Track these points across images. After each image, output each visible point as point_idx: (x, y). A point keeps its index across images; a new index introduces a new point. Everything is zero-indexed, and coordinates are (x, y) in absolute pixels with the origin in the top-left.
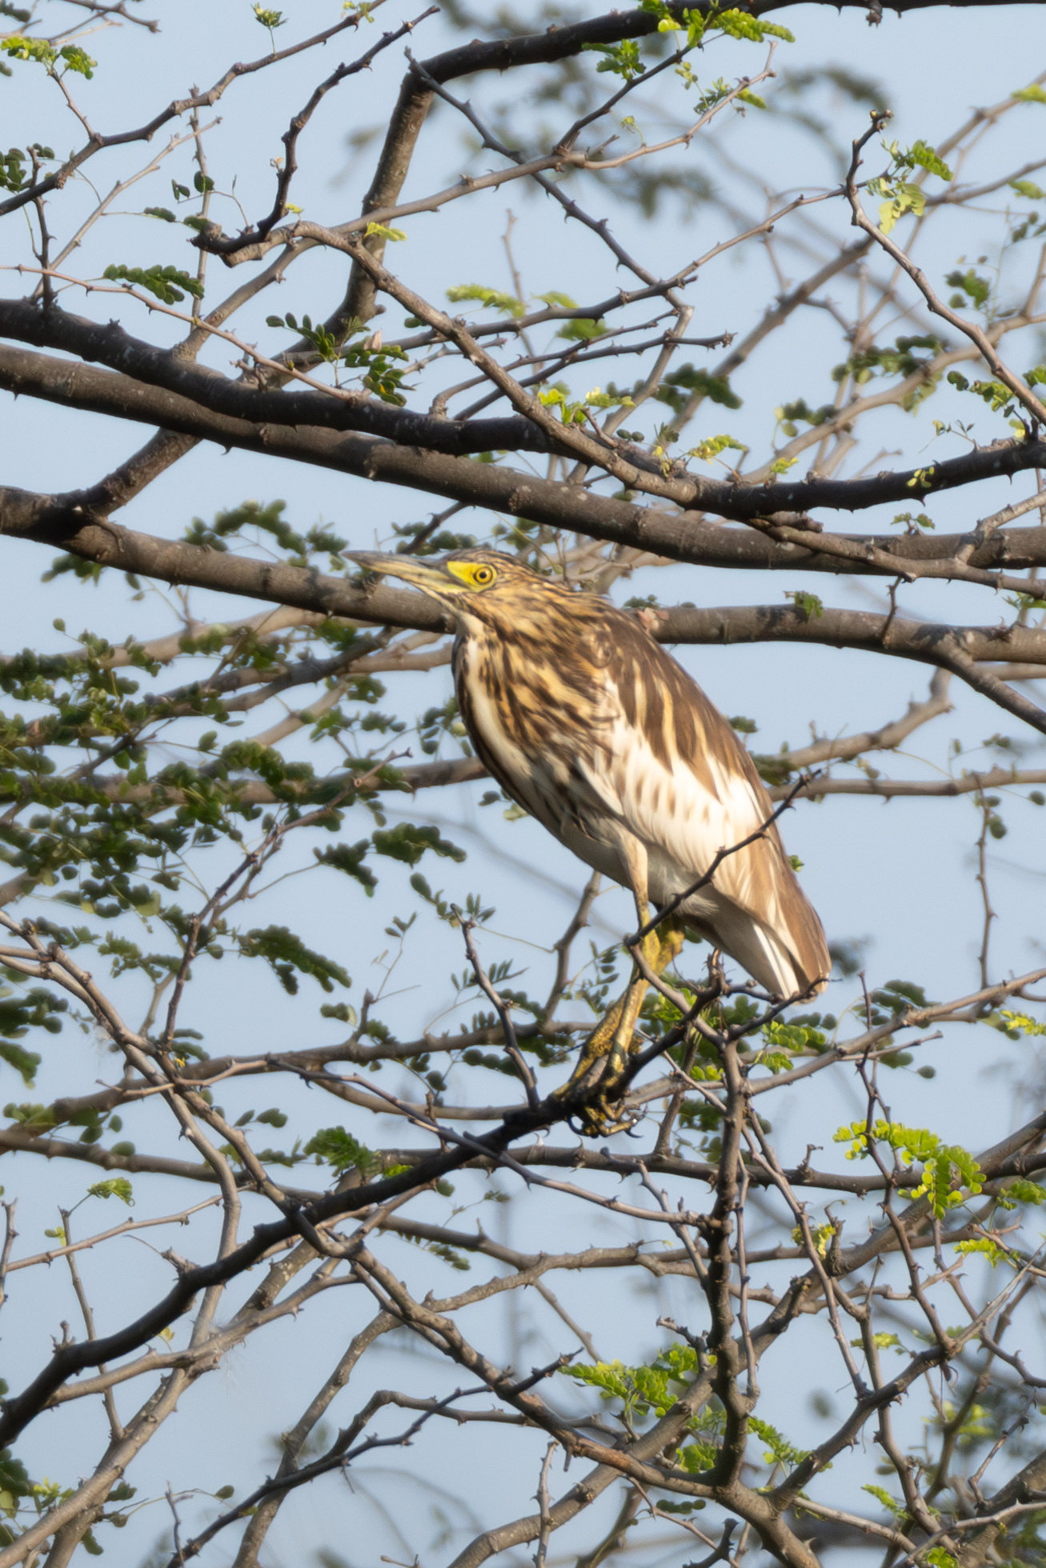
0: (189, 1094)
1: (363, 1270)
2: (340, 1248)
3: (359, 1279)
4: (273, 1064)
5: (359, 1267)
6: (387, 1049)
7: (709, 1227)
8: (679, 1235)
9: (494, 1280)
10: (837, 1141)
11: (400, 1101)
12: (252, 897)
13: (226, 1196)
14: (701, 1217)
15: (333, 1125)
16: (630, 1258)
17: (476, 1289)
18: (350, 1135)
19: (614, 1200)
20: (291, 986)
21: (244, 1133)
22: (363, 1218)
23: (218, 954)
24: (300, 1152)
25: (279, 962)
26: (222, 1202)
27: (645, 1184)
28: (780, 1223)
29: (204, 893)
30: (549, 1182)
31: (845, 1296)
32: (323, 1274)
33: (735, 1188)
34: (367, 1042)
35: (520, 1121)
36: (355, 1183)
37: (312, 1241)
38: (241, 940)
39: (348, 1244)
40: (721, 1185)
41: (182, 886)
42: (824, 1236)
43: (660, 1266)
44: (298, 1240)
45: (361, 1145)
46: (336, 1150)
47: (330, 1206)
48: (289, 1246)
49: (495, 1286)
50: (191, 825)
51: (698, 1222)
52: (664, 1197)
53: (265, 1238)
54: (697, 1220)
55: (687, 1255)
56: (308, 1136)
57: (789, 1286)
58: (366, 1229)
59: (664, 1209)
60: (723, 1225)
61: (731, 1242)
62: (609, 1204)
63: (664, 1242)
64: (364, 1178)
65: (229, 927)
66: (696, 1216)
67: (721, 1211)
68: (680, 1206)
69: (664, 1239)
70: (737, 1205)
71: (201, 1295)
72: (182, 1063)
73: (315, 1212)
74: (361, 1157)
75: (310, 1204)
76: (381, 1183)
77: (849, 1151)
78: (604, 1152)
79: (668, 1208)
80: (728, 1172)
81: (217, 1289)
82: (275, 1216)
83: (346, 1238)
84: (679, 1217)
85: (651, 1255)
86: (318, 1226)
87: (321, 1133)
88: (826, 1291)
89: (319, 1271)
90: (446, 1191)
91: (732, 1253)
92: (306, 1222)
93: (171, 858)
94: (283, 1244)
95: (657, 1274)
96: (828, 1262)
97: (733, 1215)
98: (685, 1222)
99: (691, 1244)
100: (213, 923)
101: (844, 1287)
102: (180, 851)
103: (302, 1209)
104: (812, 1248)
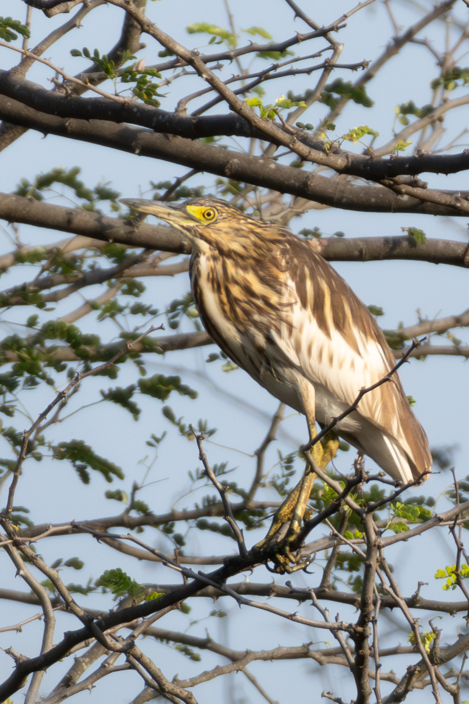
0: (22, 547)
1: (134, 660)
2: (119, 646)
3: (132, 667)
4: (76, 529)
5: (131, 658)
6: (148, 519)
7: (356, 632)
8: (336, 637)
9: (217, 667)
10: (437, 578)
11: (157, 551)
12: (60, 421)
13: (46, 613)
14: (350, 625)
15: (114, 568)
16: (303, 653)
17: (205, 673)
18: (125, 574)
19: (294, 615)
20: (85, 478)
21: (58, 572)
22: (133, 627)
23: (39, 458)
24: (92, 585)
25: (78, 463)
26: (43, 617)
27: (314, 604)
28: (400, 628)
29: (30, 418)
30: (253, 603)
31: (443, 678)
32: (109, 664)
33: (372, 607)
34: (134, 514)
35: (234, 565)
36: (129, 605)
37: (102, 642)
38: (54, 449)
39: (124, 643)
40: (363, 606)
41: (16, 414)
42: (428, 639)
43: (323, 658)
44: (93, 641)
45: (132, 580)
46: (116, 583)
47: (113, 620)
48: (87, 645)
49: (218, 671)
50: (21, 375)
51: (348, 629)
52: (327, 613)
53: (72, 640)
54: (348, 627)
55: (342, 651)
56: (98, 575)
57: (406, 671)
58: (136, 634)
59: (326, 620)
60: (364, 630)
61: (369, 641)
62: (291, 617)
63: (326, 643)
64: (134, 601)
65: (47, 440)
66: (347, 625)
67: (363, 621)
68: (337, 619)
69: (327, 641)
70: (373, 618)
71: (30, 677)
72: (17, 528)
73: (103, 623)
74: (132, 587)
75: (100, 617)
76: (145, 604)
77: (444, 584)
78: (288, 583)
79: (329, 620)
80: (367, 596)
81: (40, 673)
82: (77, 625)
83: (123, 640)
84: (336, 625)
85: (317, 651)
86: (105, 632)
87: (106, 572)
88: (430, 674)
89: (106, 661)
90: (185, 610)
91: (370, 649)
92: (97, 629)
93: (9, 396)
94: (83, 644)
95: (321, 663)
96: (432, 656)
97: (370, 624)
98: (340, 628)
99: (344, 643)
100: (36, 438)
101: (442, 670)
102: (15, 392)
103: (95, 621)
104: (421, 646)
